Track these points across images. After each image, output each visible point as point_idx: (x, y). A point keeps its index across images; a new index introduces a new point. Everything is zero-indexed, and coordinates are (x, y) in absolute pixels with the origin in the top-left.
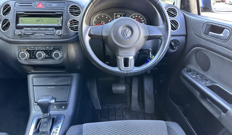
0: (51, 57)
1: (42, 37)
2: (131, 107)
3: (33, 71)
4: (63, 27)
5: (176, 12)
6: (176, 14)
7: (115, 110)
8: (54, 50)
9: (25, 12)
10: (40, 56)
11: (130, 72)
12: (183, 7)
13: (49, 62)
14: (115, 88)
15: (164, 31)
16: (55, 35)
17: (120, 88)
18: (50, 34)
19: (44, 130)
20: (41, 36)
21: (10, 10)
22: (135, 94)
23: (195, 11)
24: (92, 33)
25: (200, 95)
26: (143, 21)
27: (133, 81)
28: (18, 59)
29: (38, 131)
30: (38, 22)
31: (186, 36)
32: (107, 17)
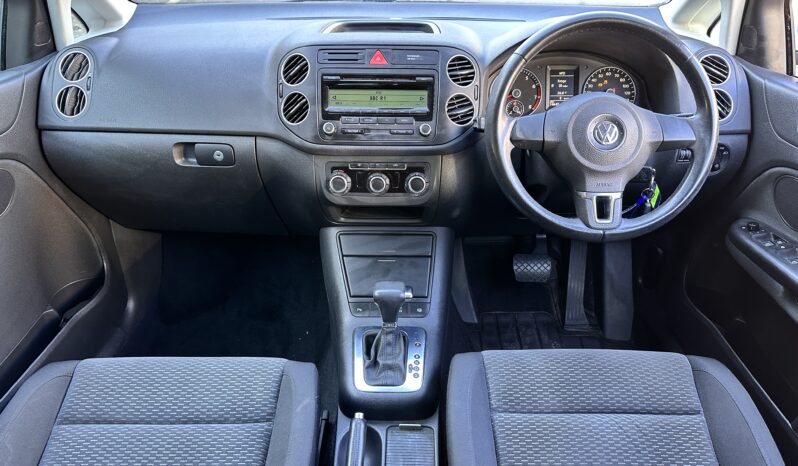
0: (403, 190)
1: (386, 140)
2: (564, 322)
3: (342, 219)
4: (434, 115)
5: (724, 68)
6: (727, 75)
7: (517, 329)
8: (411, 170)
9: (342, 76)
10: (378, 185)
11: (614, 232)
12: (743, 49)
13: (398, 199)
14: (522, 268)
15: (701, 130)
16: (415, 134)
17: (536, 268)
18: (404, 132)
19: (389, 362)
20: (383, 136)
21: (307, 69)
22: (576, 285)
23: (778, 63)
24: (519, 135)
25: (785, 293)
26: (627, 86)
27: (572, 249)
28: (325, 191)
29: (375, 363)
30: (374, 103)
31: (751, 135)
32: (527, 78)
